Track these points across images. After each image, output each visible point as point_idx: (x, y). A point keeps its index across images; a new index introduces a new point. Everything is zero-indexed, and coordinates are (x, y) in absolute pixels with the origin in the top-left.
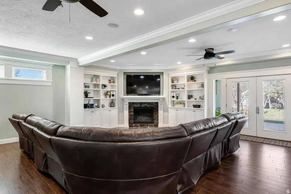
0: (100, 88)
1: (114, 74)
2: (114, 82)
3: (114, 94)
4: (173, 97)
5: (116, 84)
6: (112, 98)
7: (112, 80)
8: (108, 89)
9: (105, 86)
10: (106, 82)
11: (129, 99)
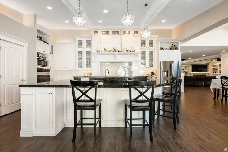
0: (182, 70)
1: (187, 66)
2: (187, 68)
3: (187, 72)
4: (213, 73)
5: (188, 69)
6: (186, 73)
7: (186, 67)
8: (185, 70)
9: (184, 69)
10: (184, 68)
11: (193, 73)
